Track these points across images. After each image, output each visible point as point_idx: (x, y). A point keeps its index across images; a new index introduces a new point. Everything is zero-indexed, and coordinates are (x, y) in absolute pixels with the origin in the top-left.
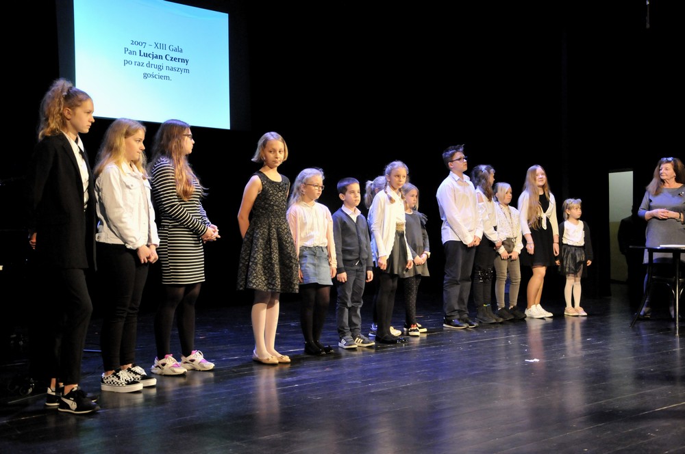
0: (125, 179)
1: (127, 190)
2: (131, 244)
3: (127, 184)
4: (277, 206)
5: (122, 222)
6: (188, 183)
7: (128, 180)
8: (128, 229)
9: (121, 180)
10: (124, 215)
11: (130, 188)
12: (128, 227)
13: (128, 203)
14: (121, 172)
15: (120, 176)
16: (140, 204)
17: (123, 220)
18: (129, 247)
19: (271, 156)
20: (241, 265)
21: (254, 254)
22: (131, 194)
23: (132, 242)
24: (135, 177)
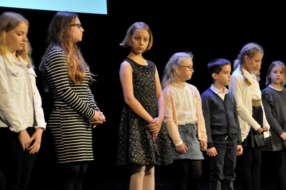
0: (10, 67)
1: (13, 78)
2: (15, 127)
3: (13, 72)
4: (147, 86)
5: (8, 107)
6: (80, 68)
7: (14, 69)
8: (12, 113)
9: (7, 69)
10: (11, 100)
11: (15, 76)
12: (14, 111)
13: (15, 89)
14: (7, 62)
15: (6, 65)
16: (25, 90)
17: (9, 105)
18: (12, 129)
19: (136, 42)
20: (121, 142)
21: (132, 131)
22: (17, 80)
23: (15, 125)
24: (20, 66)
